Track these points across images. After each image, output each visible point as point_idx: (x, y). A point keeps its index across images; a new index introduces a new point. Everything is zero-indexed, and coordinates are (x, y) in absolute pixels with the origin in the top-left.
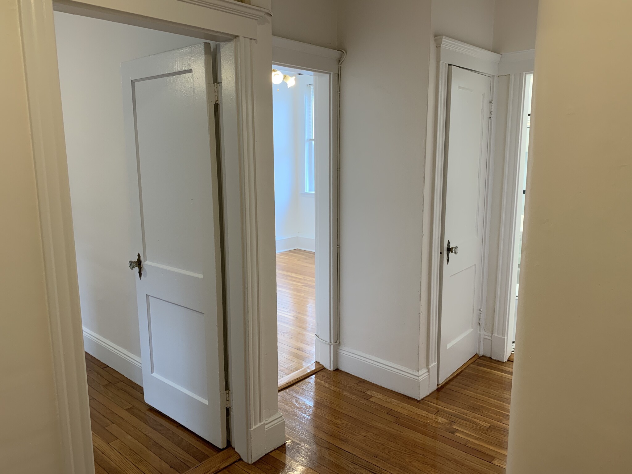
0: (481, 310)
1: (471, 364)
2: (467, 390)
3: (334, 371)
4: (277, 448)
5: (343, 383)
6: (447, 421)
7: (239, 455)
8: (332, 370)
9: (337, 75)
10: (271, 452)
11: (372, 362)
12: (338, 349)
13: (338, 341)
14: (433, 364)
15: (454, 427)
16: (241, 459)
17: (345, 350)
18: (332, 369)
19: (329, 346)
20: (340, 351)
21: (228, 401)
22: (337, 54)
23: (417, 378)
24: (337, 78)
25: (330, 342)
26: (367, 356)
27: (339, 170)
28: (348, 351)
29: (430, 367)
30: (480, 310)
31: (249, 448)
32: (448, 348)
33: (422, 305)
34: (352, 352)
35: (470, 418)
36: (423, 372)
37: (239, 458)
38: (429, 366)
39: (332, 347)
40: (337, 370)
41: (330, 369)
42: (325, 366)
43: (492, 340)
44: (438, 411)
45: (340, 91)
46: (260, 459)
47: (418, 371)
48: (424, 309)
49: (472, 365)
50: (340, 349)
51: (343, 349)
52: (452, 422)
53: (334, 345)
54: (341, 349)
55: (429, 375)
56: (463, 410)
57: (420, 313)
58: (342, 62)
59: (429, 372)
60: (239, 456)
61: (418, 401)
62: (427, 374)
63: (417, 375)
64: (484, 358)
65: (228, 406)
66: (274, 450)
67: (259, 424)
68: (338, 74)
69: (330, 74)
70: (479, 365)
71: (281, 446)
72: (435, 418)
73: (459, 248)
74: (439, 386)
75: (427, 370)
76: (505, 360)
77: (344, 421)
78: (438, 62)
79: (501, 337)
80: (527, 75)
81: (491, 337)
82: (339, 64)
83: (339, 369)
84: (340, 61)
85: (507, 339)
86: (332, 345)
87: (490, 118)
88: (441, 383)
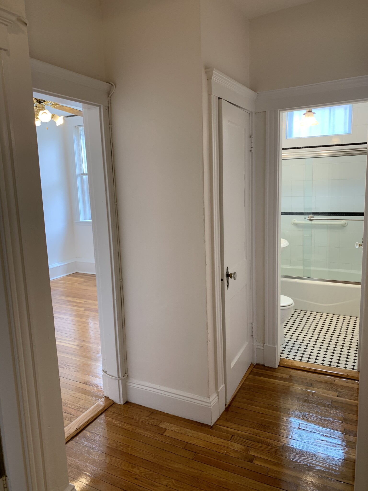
1: (249, 374)
2: (252, 405)
3: (124, 404)
5: (135, 418)
6: (243, 447)
8: (122, 404)
9: (107, 108)
11: (163, 392)
12: (127, 382)
13: (127, 375)
14: (222, 387)
15: (251, 453)
17: (134, 383)
18: (122, 403)
19: (117, 381)
20: (129, 385)
22: (105, 86)
23: (209, 405)
24: (107, 111)
25: (119, 377)
27: (116, 203)
28: (138, 384)
29: (219, 391)
32: (232, 367)
33: (209, 333)
34: (141, 384)
35: (263, 439)
36: (213, 397)
38: (218, 390)
39: (120, 381)
40: (127, 403)
41: (120, 402)
42: (114, 401)
45: (111, 124)
47: (209, 398)
48: (210, 337)
50: (130, 382)
51: (132, 382)
52: (248, 448)
53: (122, 380)
55: (218, 398)
57: (207, 342)
58: (112, 95)
59: (218, 395)
61: (211, 427)
63: (208, 401)
64: (257, 366)
68: (109, 107)
69: (100, 107)
70: (257, 374)
72: (232, 446)
73: (237, 274)
74: (227, 406)
75: (217, 395)
76: (277, 366)
77: (142, 469)
78: (210, 94)
79: (271, 346)
80: (281, 112)
81: (263, 347)
82: (108, 96)
83: (129, 401)
84: (109, 94)
85: (277, 347)
86: (121, 379)
87: (251, 151)
88: (228, 402)
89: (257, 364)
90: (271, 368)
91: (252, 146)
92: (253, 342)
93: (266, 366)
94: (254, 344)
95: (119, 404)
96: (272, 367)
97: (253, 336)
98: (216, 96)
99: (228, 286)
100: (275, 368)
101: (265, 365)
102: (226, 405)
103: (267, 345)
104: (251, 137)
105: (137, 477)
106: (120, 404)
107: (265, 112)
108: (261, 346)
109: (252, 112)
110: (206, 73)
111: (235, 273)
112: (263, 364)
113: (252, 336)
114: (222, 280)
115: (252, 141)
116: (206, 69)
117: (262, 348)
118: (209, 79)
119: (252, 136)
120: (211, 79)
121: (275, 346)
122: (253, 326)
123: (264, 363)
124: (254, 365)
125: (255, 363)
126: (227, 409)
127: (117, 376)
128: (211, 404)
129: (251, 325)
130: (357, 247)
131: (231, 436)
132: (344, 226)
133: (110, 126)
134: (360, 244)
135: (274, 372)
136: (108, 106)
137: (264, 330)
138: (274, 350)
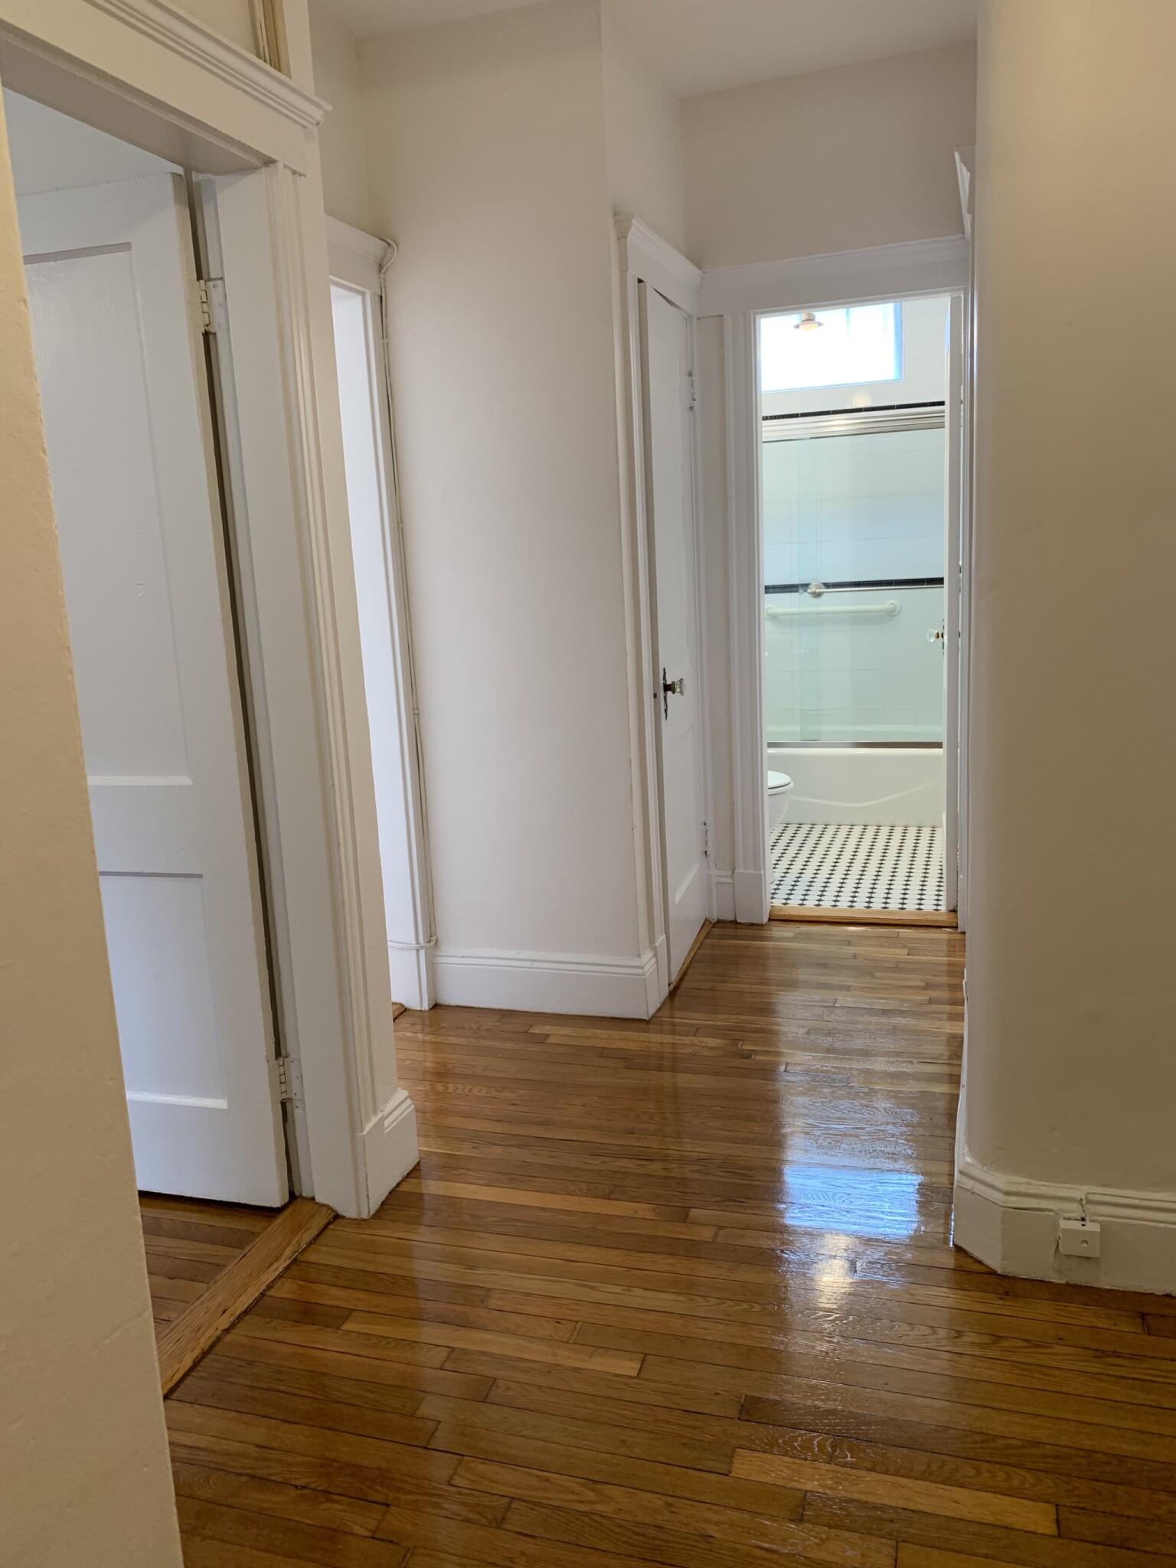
0: (708, 822)
1: (705, 938)
2: (726, 982)
3: (431, 1009)
4: (408, 1174)
5: (467, 1027)
6: (726, 1042)
7: (329, 1208)
8: (427, 1009)
9: (378, 300)
10: (399, 1185)
11: (528, 964)
12: (435, 956)
13: (434, 938)
14: (661, 939)
15: (746, 1047)
16: (337, 1217)
17: (454, 954)
18: (426, 1007)
19: (415, 952)
20: (438, 962)
21: (283, 1085)
22: (374, 246)
23: (640, 971)
24: (378, 306)
25: (417, 943)
26: (513, 954)
27: (401, 525)
28: (463, 954)
29: (657, 944)
30: (705, 824)
31: (362, 1179)
32: (677, 902)
33: (635, 811)
35: (764, 1026)
36: (647, 956)
37: (333, 1214)
38: (655, 943)
39: (422, 953)
40: (436, 1006)
41: (421, 1007)
42: (406, 1005)
43: (733, 884)
44: (697, 1029)
45: (387, 337)
46: (383, 1203)
47: (639, 956)
48: (637, 821)
49: (708, 941)
50: (441, 956)
51: (446, 954)
52: (735, 1041)
53: (427, 949)
54: (439, 954)
55: (657, 962)
56: (744, 1017)
57: (633, 829)
58: (388, 268)
59: (655, 955)
60: (330, 1211)
61: (647, 1022)
62: (653, 961)
63: (638, 964)
64: (721, 925)
65: (285, 1096)
66: (402, 1181)
67: (374, 1120)
68: (381, 297)
69: (363, 294)
70: (722, 937)
71: (414, 1169)
72: (701, 1042)
73: (685, 682)
74: (672, 986)
75: (653, 953)
76: (765, 920)
77: (520, 1092)
78: (623, 272)
79: (752, 871)
80: (757, 317)
81: (732, 877)
82: (380, 272)
83: (442, 1003)
84: (381, 265)
85: (765, 874)
86: (422, 948)
87: (692, 408)
88: (675, 977)
89: (719, 921)
90: (752, 924)
91: (695, 397)
92: (709, 868)
93: (740, 923)
94: (711, 872)
95: (419, 1009)
96: (755, 922)
97: (708, 853)
98: (634, 276)
99: (666, 710)
100: (762, 925)
101: (739, 921)
102: (669, 984)
103: (742, 871)
104: (690, 374)
105: (515, 1102)
106: (421, 1010)
107: (721, 316)
108: (726, 877)
109: (691, 317)
110: (616, 222)
111: (681, 680)
112: (733, 919)
113: (706, 852)
114: (655, 696)
115: (695, 385)
116: (616, 214)
117: (729, 880)
118: (622, 237)
119: (694, 373)
120: (626, 237)
121: (760, 870)
122: (709, 828)
123: (736, 917)
124: (711, 922)
125: (715, 918)
126: (673, 994)
127: (414, 942)
128: (646, 969)
129: (703, 826)
130: (932, 641)
131: (695, 1029)
132: (891, 614)
133: (385, 340)
134: (938, 634)
135: (763, 930)
136: (380, 293)
137: (733, 837)
138: (758, 881)
